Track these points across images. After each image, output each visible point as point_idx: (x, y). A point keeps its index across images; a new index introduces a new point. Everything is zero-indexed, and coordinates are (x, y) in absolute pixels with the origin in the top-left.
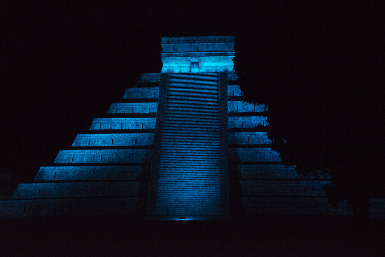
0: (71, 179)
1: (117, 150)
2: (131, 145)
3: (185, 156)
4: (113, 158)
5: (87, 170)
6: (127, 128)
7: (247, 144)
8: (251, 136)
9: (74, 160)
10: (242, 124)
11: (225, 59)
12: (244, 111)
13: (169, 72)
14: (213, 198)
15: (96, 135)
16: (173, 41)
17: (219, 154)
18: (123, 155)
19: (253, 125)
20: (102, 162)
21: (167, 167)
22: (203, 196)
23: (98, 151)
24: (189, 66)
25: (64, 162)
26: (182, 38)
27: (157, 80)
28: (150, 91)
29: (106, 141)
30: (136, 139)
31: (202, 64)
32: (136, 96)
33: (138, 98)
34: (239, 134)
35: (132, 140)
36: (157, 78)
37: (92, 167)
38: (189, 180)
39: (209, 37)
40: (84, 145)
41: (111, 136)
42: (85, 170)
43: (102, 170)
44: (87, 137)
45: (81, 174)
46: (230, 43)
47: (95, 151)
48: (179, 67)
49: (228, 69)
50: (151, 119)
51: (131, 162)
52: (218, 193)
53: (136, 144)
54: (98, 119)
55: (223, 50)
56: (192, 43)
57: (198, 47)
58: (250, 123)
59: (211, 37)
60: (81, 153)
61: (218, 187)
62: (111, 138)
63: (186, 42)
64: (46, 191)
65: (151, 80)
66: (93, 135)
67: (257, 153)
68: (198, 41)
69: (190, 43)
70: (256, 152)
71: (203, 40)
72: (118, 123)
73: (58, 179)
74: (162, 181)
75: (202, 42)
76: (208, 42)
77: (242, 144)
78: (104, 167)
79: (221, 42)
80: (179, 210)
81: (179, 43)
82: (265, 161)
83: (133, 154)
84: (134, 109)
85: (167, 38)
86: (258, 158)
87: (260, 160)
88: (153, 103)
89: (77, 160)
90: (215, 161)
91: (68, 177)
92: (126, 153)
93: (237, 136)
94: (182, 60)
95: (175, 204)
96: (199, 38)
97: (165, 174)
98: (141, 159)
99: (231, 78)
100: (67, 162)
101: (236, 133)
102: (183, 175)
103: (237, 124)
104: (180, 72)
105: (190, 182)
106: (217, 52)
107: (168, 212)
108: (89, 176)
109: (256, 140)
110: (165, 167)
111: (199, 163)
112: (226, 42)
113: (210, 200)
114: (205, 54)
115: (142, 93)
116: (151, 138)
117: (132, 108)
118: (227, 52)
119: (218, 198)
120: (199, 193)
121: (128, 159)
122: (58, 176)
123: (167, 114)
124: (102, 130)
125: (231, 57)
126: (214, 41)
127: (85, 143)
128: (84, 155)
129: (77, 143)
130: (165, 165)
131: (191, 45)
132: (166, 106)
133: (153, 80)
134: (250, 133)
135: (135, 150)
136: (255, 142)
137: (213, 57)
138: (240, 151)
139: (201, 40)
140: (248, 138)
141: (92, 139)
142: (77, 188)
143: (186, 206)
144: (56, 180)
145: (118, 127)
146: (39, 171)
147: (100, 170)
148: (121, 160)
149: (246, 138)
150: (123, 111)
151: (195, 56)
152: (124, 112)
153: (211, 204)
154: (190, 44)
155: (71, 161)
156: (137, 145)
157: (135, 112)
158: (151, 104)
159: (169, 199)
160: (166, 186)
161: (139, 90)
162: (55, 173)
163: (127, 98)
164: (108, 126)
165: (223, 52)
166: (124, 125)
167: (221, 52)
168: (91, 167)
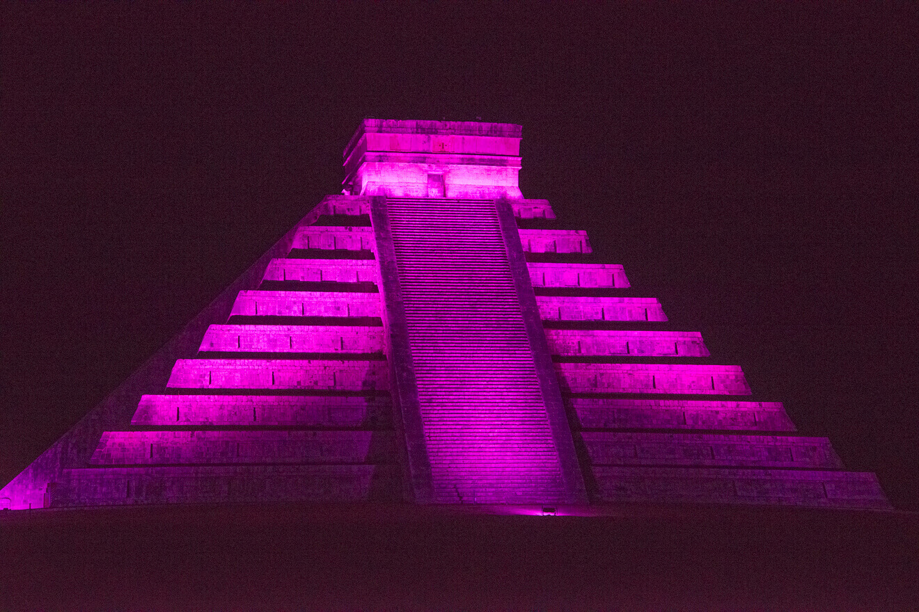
0: (215, 424)
1: (307, 361)
2: (331, 350)
3: (466, 379)
4: (299, 380)
5: (249, 403)
6: (315, 313)
7: (578, 355)
8: (583, 338)
9: (212, 382)
10: (560, 313)
11: (499, 172)
12: (558, 285)
13: (382, 194)
14: (547, 469)
15: (252, 327)
16: (390, 127)
17: (535, 376)
18: (320, 373)
19: (582, 314)
20: (274, 387)
21: (434, 401)
22: (526, 465)
23: (264, 362)
24: (424, 183)
25: (191, 386)
26: (411, 123)
27: (361, 211)
28: (351, 234)
29: (275, 341)
30: (342, 338)
31: (451, 179)
32: (321, 243)
33: (327, 248)
34: (559, 333)
35: (333, 341)
36: (360, 207)
37: (258, 397)
38: (488, 430)
39: (467, 123)
40: (230, 349)
41: (286, 330)
42: (243, 404)
43: (282, 404)
44: (233, 332)
45: (236, 413)
46: (512, 139)
47: (259, 362)
48: (403, 184)
49: (508, 192)
50: (366, 295)
51: (338, 388)
52: (555, 457)
53: (342, 348)
54: (250, 292)
55: (497, 154)
56: (432, 133)
57: (443, 144)
58: (575, 310)
59: (472, 124)
60: (228, 367)
61: (552, 446)
62: (286, 335)
63: (419, 131)
64: (167, 448)
65: (348, 209)
66: (247, 327)
67: (602, 374)
68: (444, 131)
69: (427, 133)
70: (601, 371)
71: (455, 130)
72: (295, 303)
73: (186, 423)
74: (432, 431)
75: (452, 134)
76: (466, 135)
77: (566, 354)
78: (285, 398)
79: (492, 136)
80: (482, 494)
81: (403, 133)
82: (621, 391)
83: (341, 371)
84: (324, 274)
85: (378, 122)
86: (606, 385)
87: (610, 390)
88: (365, 262)
89: (220, 383)
90: (532, 390)
91: (206, 418)
92: (328, 368)
93: (555, 337)
94: (409, 170)
95: (471, 482)
96: (446, 125)
97: (434, 415)
98: (360, 383)
99: (519, 213)
100: (198, 385)
101: (553, 332)
102: (473, 419)
103: (550, 313)
104: (406, 195)
105: (491, 434)
106: (486, 157)
107: (461, 497)
108: (255, 417)
109: (596, 347)
110: (430, 401)
111: (500, 393)
112: (503, 136)
113: (543, 473)
114: (460, 158)
115: (335, 238)
116: (374, 338)
117: (319, 269)
118: (506, 158)
119: (558, 469)
120: (515, 457)
121: (332, 383)
122: (186, 416)
123: (405, 287)
124: (261, 316)
125: (514, 169)
126: (477, 133)
127: (231, 345)
128: (236, 371)
129: (212, 345)
130: (428, 397)
131: (429, 139)
132: (398, 268)
133: (352, 210)
134: (582, 332)
135: (346, 362)
136: (594, 352)
137: (475, 166)
138: (567, 369)
139: (450, 129)
140: (579, 342)
141: (244, 337)
142: (236, 445)
143: (495, 486)
144: (182, 424)
145: (296, 311)
146: (140, 403)
147: (276, 404)
148: (316, 383)
149: (573, 343)
150: (300, 276)
151: (438, 163)
152: (303, 278)
153: (546, 481)
154: (427, 137)
155: (206, 384)
156: (344, 351)
157: (327, 280)
158: (359, 262)
159: (455, 470)
160: (443, 442)
161: (327, 231)
162: (178, 408)
163: (302, 247)
164: (274, 308)
165: (498, 158)
166: (308, 308)
167: (493, 157)
168: (256, 398)
